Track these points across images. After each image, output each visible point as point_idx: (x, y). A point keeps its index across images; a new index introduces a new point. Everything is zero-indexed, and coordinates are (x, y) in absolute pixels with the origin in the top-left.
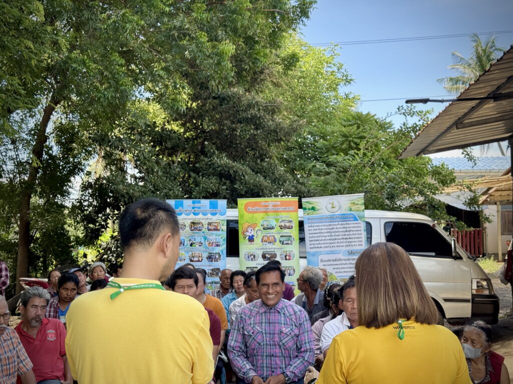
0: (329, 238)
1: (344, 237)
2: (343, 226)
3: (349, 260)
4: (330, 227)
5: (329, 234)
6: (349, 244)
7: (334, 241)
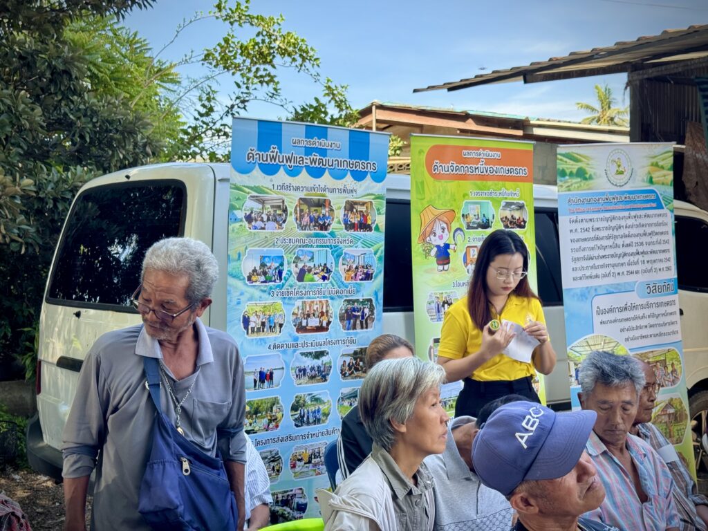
0: (611, 251)
1: (641, 249)
2: (639, 221)
3: (649, 306)
4: (614, 223)
5: (610, 242)
6: (649, 266)
7: (621, 260)
